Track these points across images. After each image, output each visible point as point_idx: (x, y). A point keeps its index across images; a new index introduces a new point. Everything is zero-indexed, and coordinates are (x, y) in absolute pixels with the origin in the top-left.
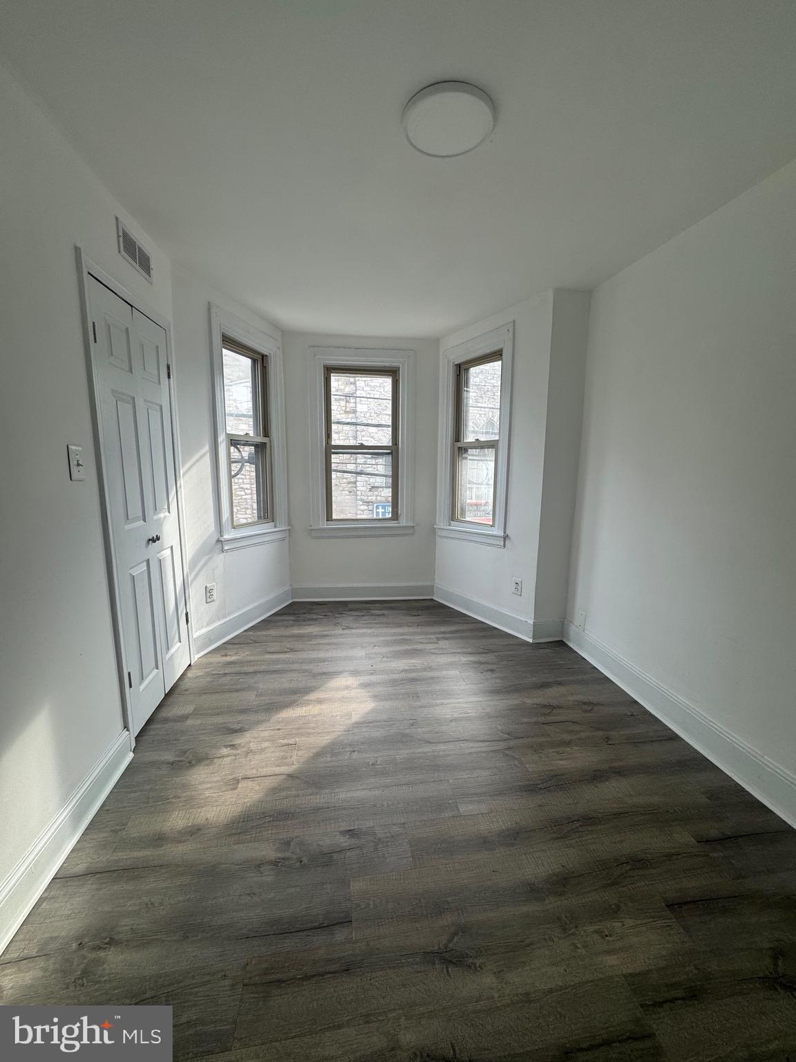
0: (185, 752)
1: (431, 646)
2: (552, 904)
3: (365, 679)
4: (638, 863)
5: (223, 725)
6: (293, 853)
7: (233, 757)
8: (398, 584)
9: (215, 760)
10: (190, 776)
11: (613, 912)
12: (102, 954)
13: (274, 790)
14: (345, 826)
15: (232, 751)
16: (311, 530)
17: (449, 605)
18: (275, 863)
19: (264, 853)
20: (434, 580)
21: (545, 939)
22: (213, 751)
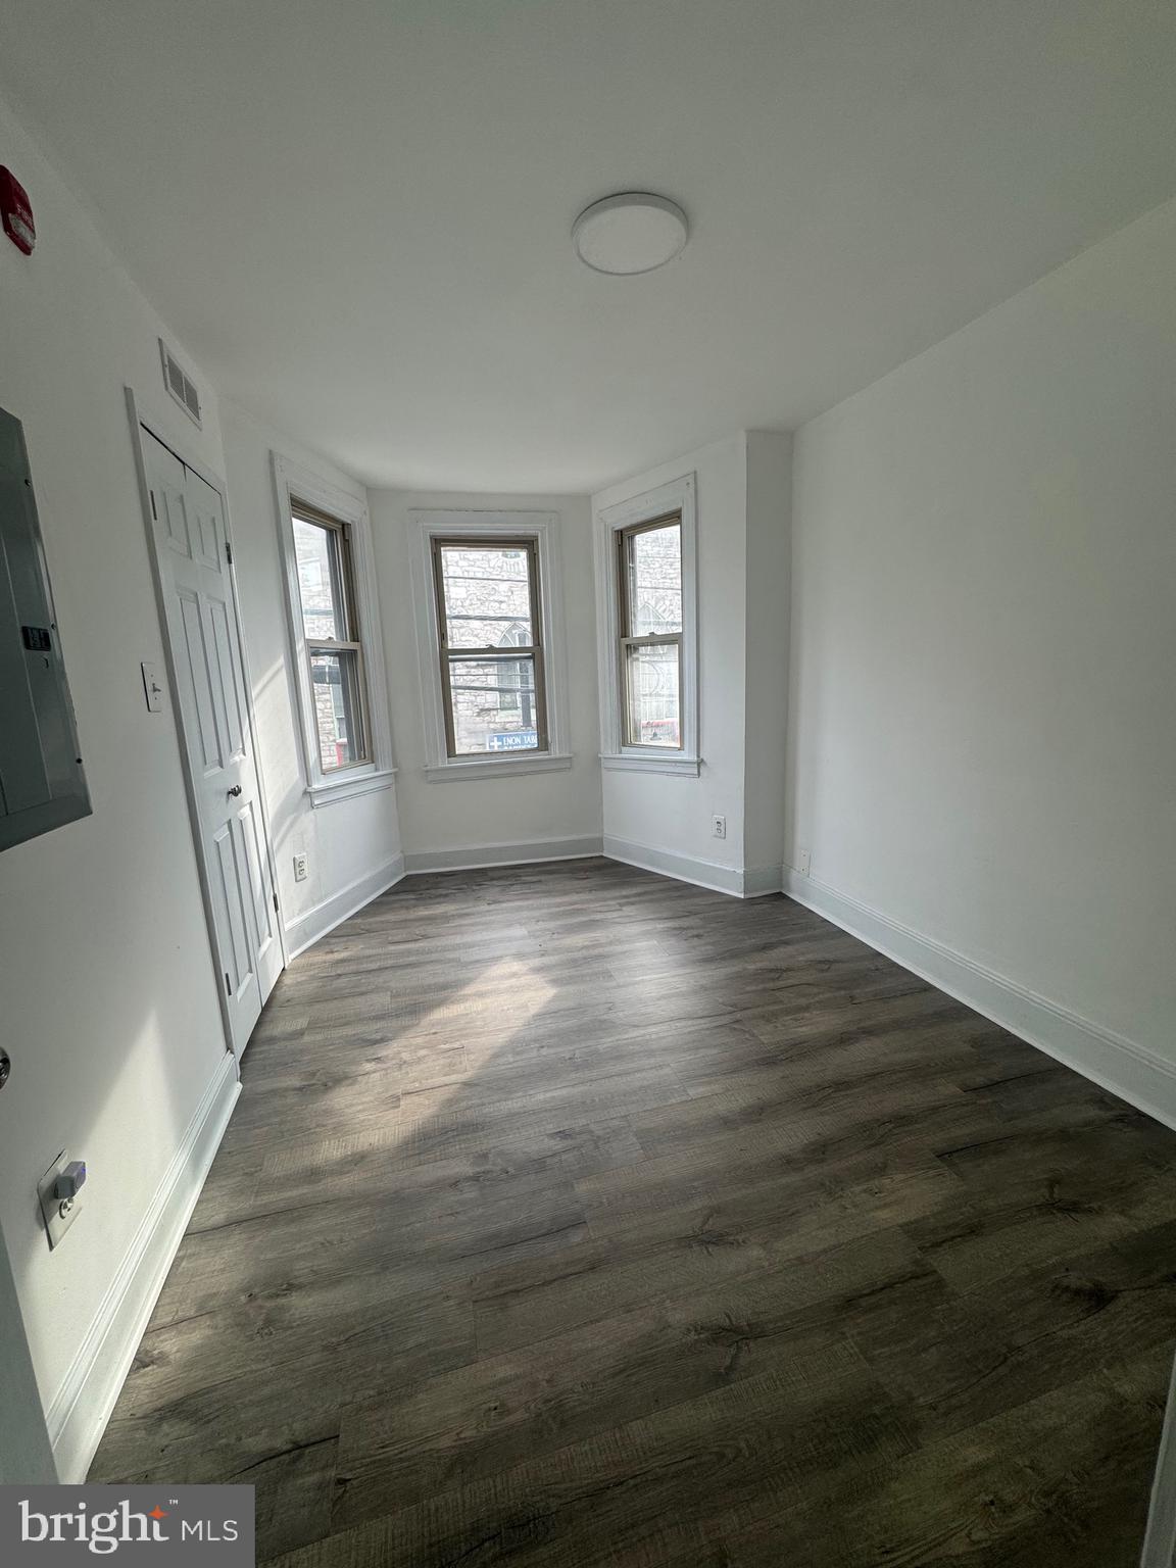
0: (314, 1074)
1: (615, 914)
2: (812, 1172)
3: (537, 962)
4: (902, 1120)
5: (356, 1037)
6: (494, 1165)
7: (383, 1072)
8: (556, 839)
9: (360, 1078)
10: (331, 1100)
11: (881, 1170)
12: (282, 1301)
13: (450, 1102)
14: (551, 1128)
15: (379, 1065)
16: (427, 771)
17: (626, 862)
18: (475, 1178)
19: (457, 1170)
20: (603, 830)
21: (811, 1206)
22: (354, 1068)
